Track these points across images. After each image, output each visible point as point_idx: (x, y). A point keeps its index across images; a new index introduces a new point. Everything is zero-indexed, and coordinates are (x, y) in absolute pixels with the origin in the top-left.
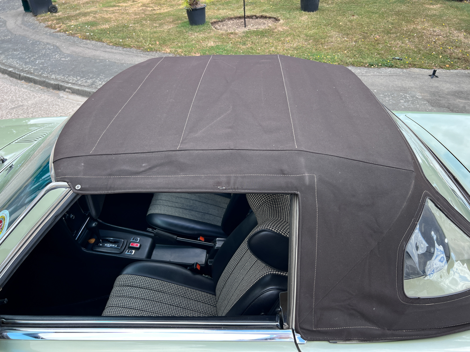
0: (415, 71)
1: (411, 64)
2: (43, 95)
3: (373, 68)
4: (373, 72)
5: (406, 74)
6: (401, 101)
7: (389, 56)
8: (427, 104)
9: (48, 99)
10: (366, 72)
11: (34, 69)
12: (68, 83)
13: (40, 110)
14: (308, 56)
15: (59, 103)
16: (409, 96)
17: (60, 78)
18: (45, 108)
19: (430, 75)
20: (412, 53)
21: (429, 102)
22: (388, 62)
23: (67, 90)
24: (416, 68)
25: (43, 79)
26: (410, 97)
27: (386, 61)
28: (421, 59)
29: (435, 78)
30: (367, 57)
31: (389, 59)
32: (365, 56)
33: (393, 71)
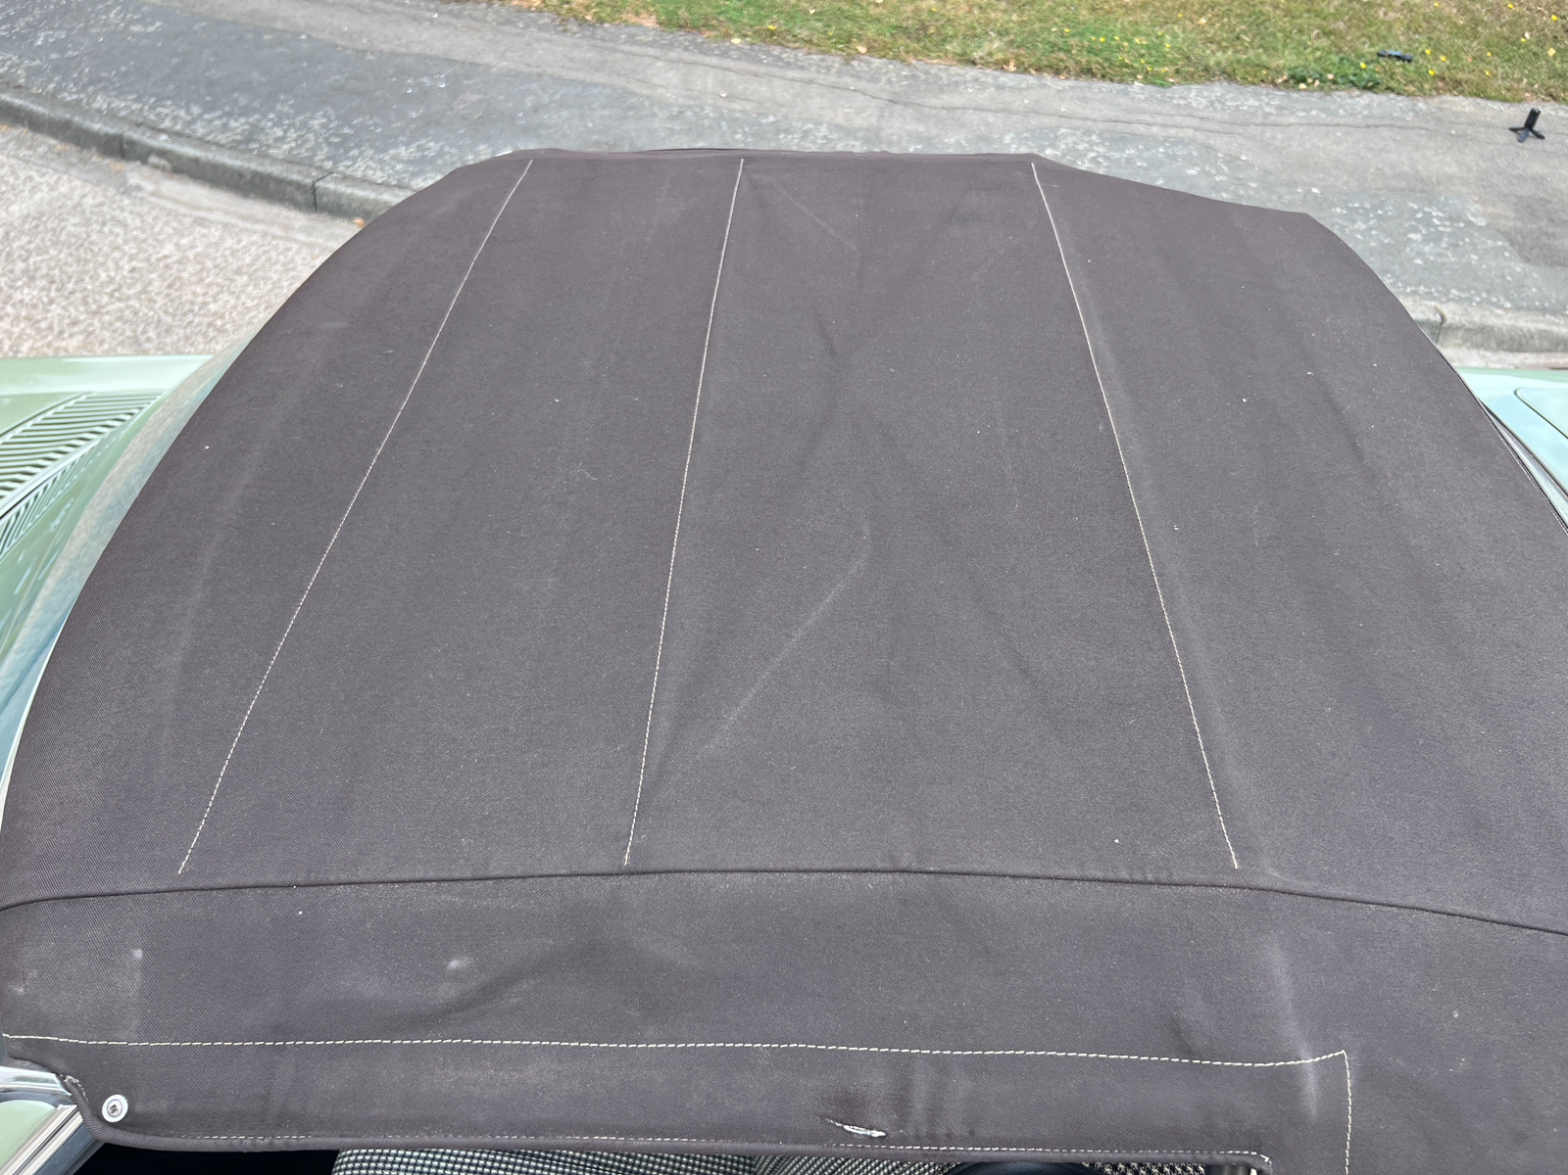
0: (1459, 109)
1: (1443, 79)
2: (65, 177)
3: (1305, 90)
4: (1304, 110)
5: (1428, 121)
6: (1412, 236)
7: (1364, 43)
8: (1506, 249)
9: (84, 196)
10: (1279, 108)
11: (28, 69)
12: (157, 130)
13: (55, 244)
14: (1062, 36)
15: (126, 214)
16: (1441, 214)
17: (126, 107)
18: (74, 236)
19: (1514, 130)
20: (1451, 33)
21: (1512, 243)
22: (1362, 70)
23: (153, 159)
24: (1461, 98)
25: (61, 114)
26: (1446, 219)
27: (1352, 64)
28: (1482, 60)
29: (1532, 142)
30: (1285, 46)
31: (1363, 56)
32: (1276, 38)
33: (1379, 105)
